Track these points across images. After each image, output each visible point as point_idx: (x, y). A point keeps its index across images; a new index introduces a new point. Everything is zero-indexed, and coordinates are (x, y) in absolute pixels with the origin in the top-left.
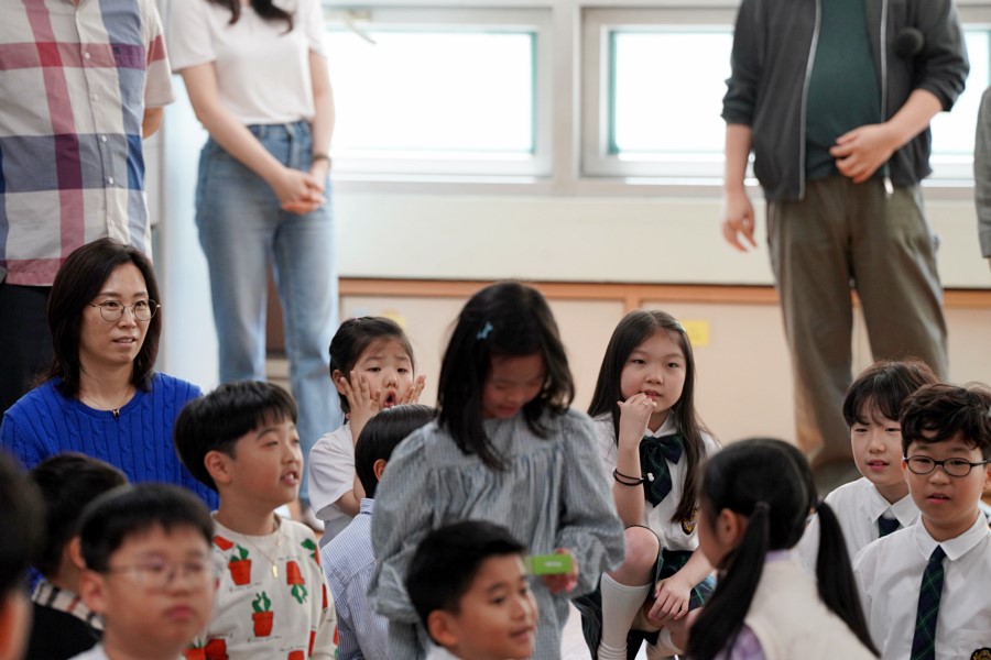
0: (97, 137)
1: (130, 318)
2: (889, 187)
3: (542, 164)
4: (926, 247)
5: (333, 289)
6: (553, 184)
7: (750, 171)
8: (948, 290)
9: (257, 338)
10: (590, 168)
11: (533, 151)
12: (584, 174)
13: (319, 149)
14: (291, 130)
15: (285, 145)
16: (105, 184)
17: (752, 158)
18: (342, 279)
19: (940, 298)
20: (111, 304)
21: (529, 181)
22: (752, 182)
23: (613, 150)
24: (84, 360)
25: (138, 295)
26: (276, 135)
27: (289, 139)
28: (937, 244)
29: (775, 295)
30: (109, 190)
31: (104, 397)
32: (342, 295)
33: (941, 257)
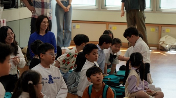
0: (46, 3)
1: (46, 24)
2: (140, 11)
3: (97, 7)
4: (144, 18)
5: (71, 22)
6: (98, 10)
7: (124, 9)
8: (146, 24)
9: (62, 27)
10: (103, 8)
11: (96, 5)
12: (102, 8)
13: (70, 3)
14: (66, 1)
15: (65, 3)
16: (47, 8)
17: (124, 7)
18: (72, 20)
19: (145, 25)
20: (44, 23)
21: (95, 9)
22: (125, 10)
23: (105, 6)
24: (40, 29)
25: (47, 22)
26: (65, 2)
27: (66, 3)
28: (145, 18)
29: (126, 24)
30: (48, 9)
31: (42, 34)
32: (72, 22)
33: (146, 20)
